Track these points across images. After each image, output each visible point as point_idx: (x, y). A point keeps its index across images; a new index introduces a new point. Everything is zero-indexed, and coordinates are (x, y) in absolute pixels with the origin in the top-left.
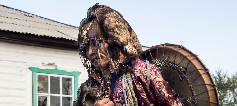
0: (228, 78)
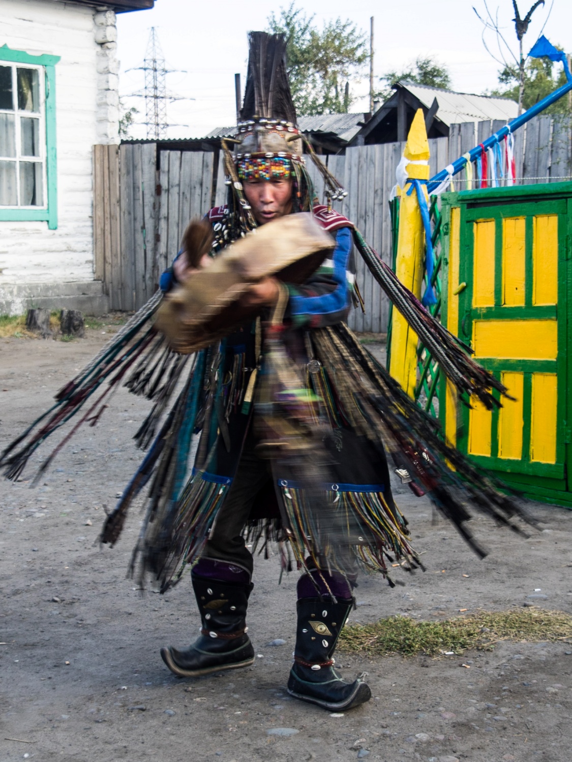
0: (312, 34)
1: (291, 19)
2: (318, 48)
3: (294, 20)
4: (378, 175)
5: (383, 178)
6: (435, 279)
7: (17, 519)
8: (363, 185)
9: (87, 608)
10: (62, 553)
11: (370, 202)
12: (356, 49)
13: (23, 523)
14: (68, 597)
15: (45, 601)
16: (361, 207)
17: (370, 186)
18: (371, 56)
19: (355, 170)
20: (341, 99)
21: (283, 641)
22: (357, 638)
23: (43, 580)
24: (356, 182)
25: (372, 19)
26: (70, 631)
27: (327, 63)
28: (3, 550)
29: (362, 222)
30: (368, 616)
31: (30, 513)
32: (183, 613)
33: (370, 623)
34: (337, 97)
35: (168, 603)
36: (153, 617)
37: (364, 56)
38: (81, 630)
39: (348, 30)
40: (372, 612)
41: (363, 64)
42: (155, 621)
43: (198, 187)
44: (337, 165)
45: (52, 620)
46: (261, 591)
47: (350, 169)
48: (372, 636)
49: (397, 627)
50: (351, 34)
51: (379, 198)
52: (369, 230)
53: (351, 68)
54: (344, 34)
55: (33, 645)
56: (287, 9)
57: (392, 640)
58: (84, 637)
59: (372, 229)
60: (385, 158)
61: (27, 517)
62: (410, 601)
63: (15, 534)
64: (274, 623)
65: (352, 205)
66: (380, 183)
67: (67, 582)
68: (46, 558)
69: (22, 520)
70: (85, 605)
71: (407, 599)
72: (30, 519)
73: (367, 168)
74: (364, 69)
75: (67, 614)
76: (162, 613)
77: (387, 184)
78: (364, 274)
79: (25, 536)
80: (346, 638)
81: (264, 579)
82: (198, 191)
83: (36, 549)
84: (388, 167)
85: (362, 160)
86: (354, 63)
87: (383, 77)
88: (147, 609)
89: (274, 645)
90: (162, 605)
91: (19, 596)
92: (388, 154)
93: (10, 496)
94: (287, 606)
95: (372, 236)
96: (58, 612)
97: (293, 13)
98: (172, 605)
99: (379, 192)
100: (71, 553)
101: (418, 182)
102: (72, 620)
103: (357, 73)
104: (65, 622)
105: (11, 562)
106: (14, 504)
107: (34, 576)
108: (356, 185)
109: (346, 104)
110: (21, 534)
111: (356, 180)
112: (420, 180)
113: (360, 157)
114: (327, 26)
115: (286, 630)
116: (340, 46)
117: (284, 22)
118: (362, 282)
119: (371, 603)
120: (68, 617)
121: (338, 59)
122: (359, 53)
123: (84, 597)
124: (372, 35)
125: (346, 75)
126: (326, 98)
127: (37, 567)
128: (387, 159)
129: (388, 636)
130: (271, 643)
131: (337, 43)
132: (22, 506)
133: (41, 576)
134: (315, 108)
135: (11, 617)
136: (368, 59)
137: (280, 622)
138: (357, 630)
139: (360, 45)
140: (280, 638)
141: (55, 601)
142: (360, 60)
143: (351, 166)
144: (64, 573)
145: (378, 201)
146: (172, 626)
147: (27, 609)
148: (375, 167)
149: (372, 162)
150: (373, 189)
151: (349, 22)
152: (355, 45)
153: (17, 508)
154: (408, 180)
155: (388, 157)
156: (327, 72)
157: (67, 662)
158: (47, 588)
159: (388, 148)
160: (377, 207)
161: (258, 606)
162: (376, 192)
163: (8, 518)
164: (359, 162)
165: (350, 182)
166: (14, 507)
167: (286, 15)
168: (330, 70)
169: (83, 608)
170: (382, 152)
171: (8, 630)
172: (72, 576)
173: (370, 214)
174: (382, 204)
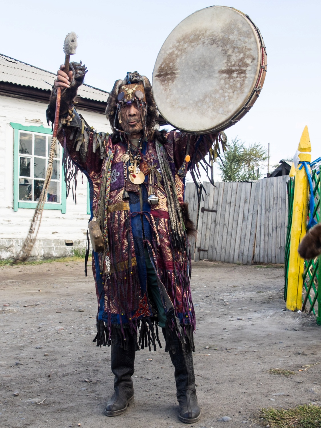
0: (244, 149)
1: (236, 143)
2: (247, 154)
3: (237, 144)
4: (275, 191)
5: (277, 192)
6: (315, 214)
7: (82, 335)
8: (268, 195)
9: (104, 387)
10: (100, 354)
11: (272, 203)
12: (262, 155)
13: (85, 337)
14: (94, 379)
15: (80, 381)
16: (267, 206)
17: (271, 196)
18: (269, 157)
19: (264, 189)
20: (256, 175)
21: (229, 418)
22: (283, 419)
23: (85, 368)
24: (265, 194)
25: (269, 144)
26: (89, 401)
27: (250, 160)
28: (69, 351)
29: (267, 212)
30: (288, 403)
31: (90, 333)
32: (164, 394)
33: (290, 408)
34: (254, 174)
35: (155, 387)
36: (144, 395)
37: (266, 158)
38: (96, 401)
39: (259, 147)
40: (290, 400)
41: (265, 161)
42: (145, 398)
43: (193, 198)
44: (256, 187)
45: (80, 394)
46: (215, 382)
47: (262, 189)
48: (294, 418)
49: (311, 412)
50: (261, 149)
51: (276, 201)
52: (271, 216)
53: (260, 163)
54: (258, 149)
55: (62, 410)
56: (234, 139)
57: (309, 423)
58: (97, 406)
59: (272, 215)
60: (279, 183)
61: (88, 334)
62: (316, 394)
63: (78, 343)
64: (222, 404)
65: (263, 205)
66: (276, 194)
67: (97, 370)
68: (90, 356)
69: (84, 336)
70: (103, 385)
71: (313, 392)
72: (89, 336)
73: (270, 188)
74: (266, 163)
75: (91, 390)
76: (150, 393)
77: (279, 194)
78: (268, 236)
79: (83, 344)
80: (275, 419)
81: (217, 375)
82: (193, 199)
83: (86, 351)
84: (280, 186)
85: (268, 184)
86: (262, 160)
87: (274, 166)
88: (141, 390)
89: (223, 421)
90: (151, 388)
91: (66, 377)
92: (280, 181)
93: (83, 325)
94: (232, 393)
95: (272, 218)
96: (85, 389)
97: (237, 140)
98: (158, 388)
99: (276, 198)
100: (105, 354)
101: (306, 163)
102: (93, 395)
103: (263, 164)
104: (87, 395)
105: (70, 358)
106: (83, 328)
107: (79, 366)
108: (265, 196)
109: (258, 176)
110: (82, 343)
111: (265, 193)
112: (306, 162)
113: (267, 183)
114: (251, 145)
115: (232, 410)
116: (255, 154)
117: (233, 144)
118: (267, 240)
119: (288, 394)
120: (91, 392)
121: (255, 159)
122: (264, 156)
123: (104, 380)
124: (269, 149)
125: (257, 165)
126: (250, 174)
127: (83, 361)
128: (280, 183)
129: (306, 420)
130: (221, 419)
131: (254, 152)
132: (87, 329)
133: (83, 366)
134: (245, 179)
135: (55, 390)
136: (267, 159)
137: (227, 404)
138: (282, 413)
139: (264, 153)
140: (227, 416)
141: (86, 382)
142: (264, 159)
143: (262, 187)
144: (98, 365)
145: (275, 202)
146: (155, 402)
147: (67, 386)
148: (274, 187)
149: (273, 185)
150: (273, 197)
151: (260, 144)
152: (262, 153)
153: (84, 330)
154: (300, 162)
155: (280, 182)
156: (249, 164)
157: (79, 424)
158: (85, 373)
159: (280, 178)
160: (274, 205)
161: (213, 392)
162: (274, 198)
163: (78, 334)
164: (266, 185)
165: (262, 194)
166: (83, 329)
167: (234, 141)
168: (251, 163)
169: (102, 387)
170: (277, 180)
171: (51, 399)
172: (101, 367)
173: (271, 209)
174: (277, 204)
